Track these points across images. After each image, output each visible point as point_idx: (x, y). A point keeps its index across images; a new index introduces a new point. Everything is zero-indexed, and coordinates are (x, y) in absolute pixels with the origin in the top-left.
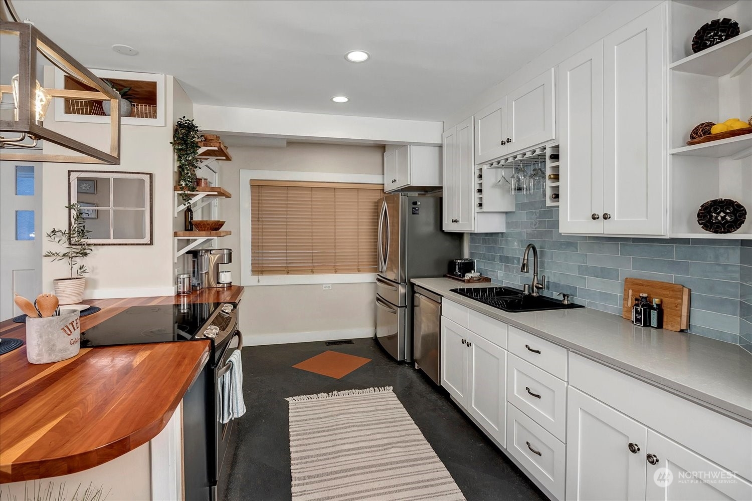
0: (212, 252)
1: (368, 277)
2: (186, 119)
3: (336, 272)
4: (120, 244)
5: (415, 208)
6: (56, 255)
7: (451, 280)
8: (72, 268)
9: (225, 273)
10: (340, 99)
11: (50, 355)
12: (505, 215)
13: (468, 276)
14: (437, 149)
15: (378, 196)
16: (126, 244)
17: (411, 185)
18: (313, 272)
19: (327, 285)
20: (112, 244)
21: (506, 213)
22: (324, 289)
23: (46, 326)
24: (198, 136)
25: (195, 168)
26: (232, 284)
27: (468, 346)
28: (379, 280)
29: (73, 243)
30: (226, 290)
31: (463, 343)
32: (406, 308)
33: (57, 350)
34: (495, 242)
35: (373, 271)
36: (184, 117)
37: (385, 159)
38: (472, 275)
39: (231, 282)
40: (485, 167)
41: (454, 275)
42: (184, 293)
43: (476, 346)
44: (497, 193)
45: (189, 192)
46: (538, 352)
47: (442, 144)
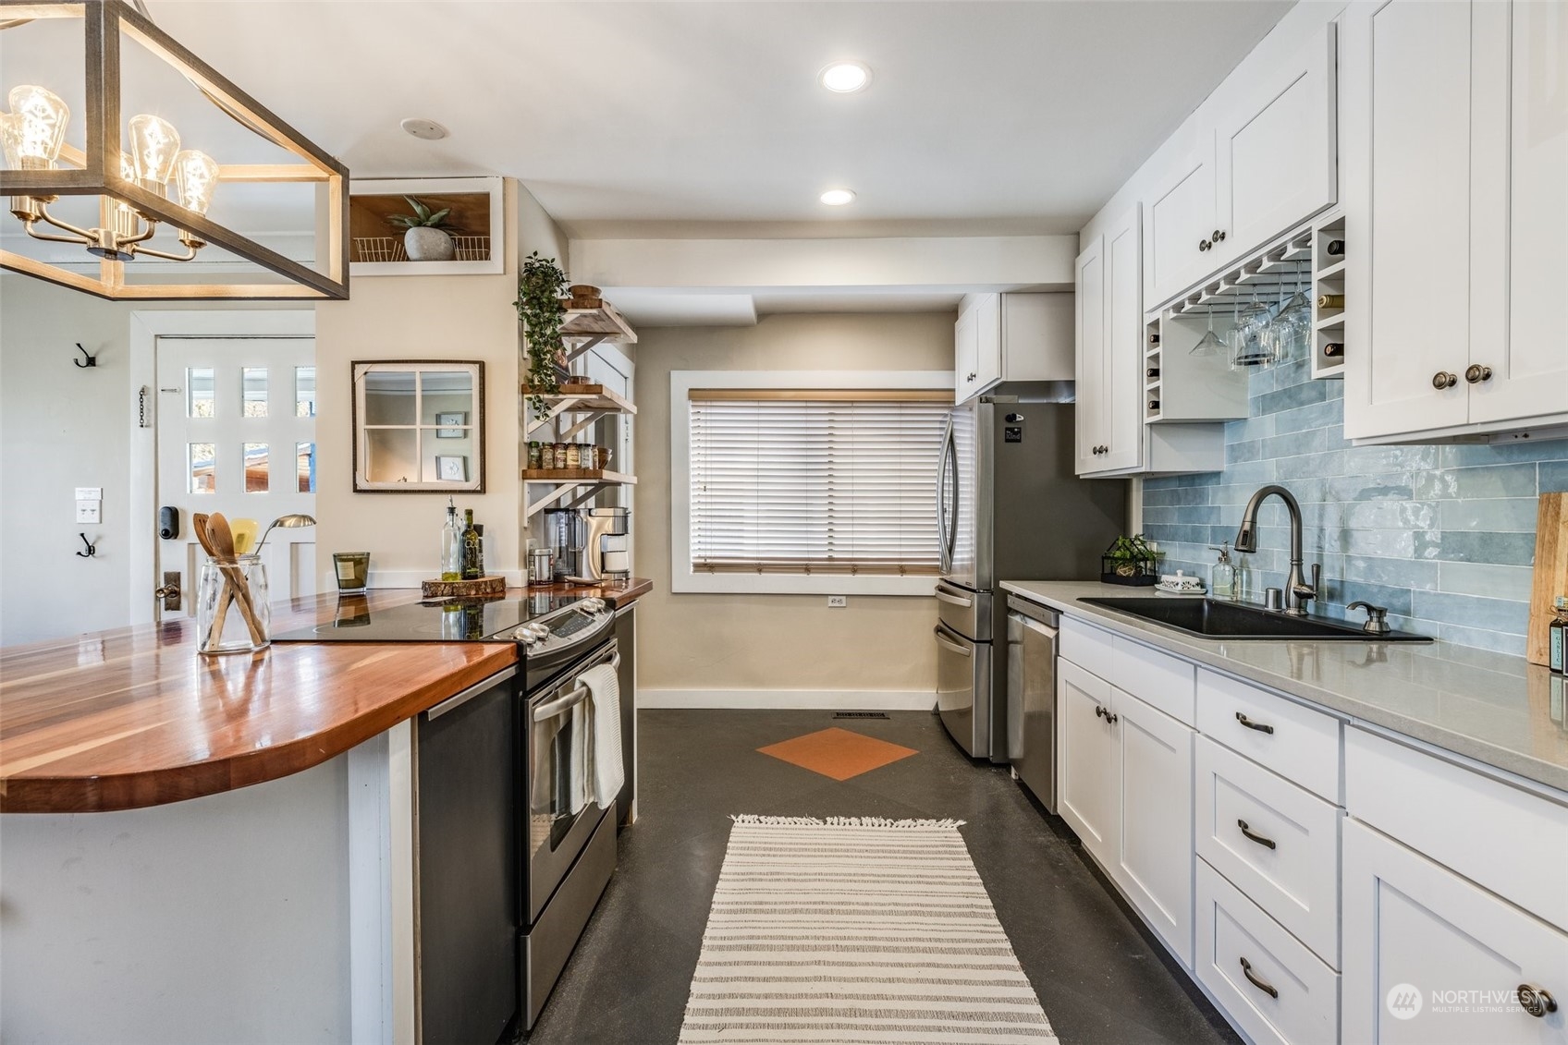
0: (592, 513)
2: (539, 257)
3: (855, 572)
4: (433, 492)
5: (1011, 430)
10: (836, 196)
16: (442, 492)
17: (1006, 380)
18: (808, 569)
19: (837, 598)
20: (419, 491)
22: (830, 604)
24: (562, 290)
27: (1109, 720)
28: (941, 589)
31: (1099, 715)
32: (992, 644)
34: (1201, 497)
35: (932, 572)
36: (535, 254)
37: (958, 333)
40: (1165, 319)
42: (540, 582)
43: (1129, 721)
45: (546, 396)
46: (1268, 730)
47: (1073, 285)
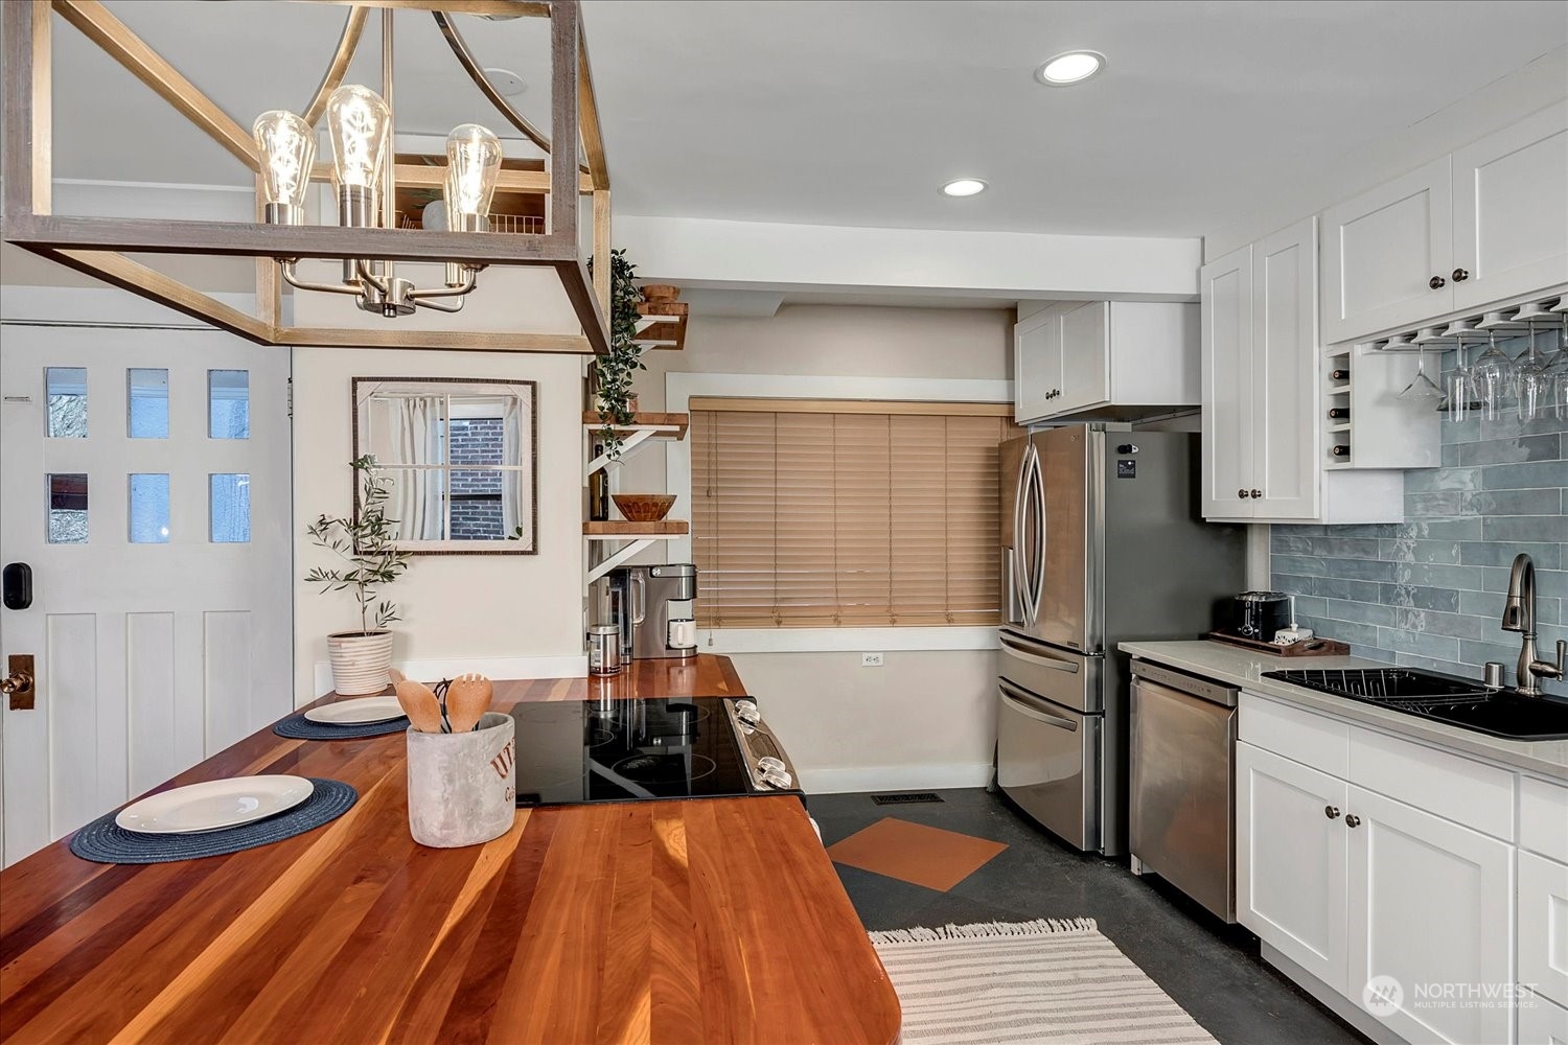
0: (654, 572)
1: (974, 637)
3: (893, 622)
4: (466, 553)
5: (1125, 463)
6: (330, 576)
7: (1230, 647)
8: (364, 609)
9: (684, 623)
10: (964, 187)
11: (470, 825)
12: (1400, 477)
13: (1284, 638)
14: (1177, 310)
15: (995, 434)
16: (480, 553)
17: (1113, 404)
18: (837, 621)
19: (873, 656)
20: (448, 553)
21: (1406, 471)
22: (865, 663)
23: (462, 754)
24: (634, 289)
25: (631, 368)
26: (699, 651)
27: (1352, 824)
28: (1010, 644)
29: (361, 548)
30: (687, 665)
31: (1330, 816)
32: (1104, 716)
33: (483, 814)
34: (1367, 549)
35: (990, 621)
37: (1019, 339)
38: (1296, 636)
39: (696, 646)
40: (1359, 354)
41: (1240, 634)
42: (605, 669)
43: (1377, 823)
44: (1391, 418)
45: (618, 427)
47: (1199, 296)
